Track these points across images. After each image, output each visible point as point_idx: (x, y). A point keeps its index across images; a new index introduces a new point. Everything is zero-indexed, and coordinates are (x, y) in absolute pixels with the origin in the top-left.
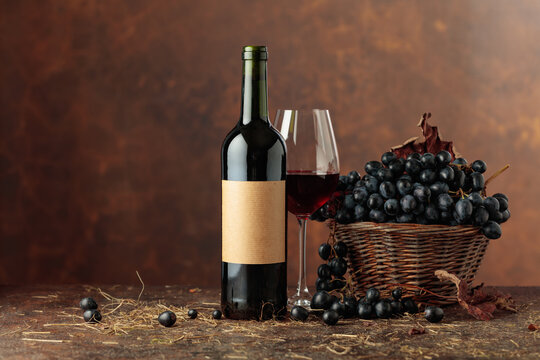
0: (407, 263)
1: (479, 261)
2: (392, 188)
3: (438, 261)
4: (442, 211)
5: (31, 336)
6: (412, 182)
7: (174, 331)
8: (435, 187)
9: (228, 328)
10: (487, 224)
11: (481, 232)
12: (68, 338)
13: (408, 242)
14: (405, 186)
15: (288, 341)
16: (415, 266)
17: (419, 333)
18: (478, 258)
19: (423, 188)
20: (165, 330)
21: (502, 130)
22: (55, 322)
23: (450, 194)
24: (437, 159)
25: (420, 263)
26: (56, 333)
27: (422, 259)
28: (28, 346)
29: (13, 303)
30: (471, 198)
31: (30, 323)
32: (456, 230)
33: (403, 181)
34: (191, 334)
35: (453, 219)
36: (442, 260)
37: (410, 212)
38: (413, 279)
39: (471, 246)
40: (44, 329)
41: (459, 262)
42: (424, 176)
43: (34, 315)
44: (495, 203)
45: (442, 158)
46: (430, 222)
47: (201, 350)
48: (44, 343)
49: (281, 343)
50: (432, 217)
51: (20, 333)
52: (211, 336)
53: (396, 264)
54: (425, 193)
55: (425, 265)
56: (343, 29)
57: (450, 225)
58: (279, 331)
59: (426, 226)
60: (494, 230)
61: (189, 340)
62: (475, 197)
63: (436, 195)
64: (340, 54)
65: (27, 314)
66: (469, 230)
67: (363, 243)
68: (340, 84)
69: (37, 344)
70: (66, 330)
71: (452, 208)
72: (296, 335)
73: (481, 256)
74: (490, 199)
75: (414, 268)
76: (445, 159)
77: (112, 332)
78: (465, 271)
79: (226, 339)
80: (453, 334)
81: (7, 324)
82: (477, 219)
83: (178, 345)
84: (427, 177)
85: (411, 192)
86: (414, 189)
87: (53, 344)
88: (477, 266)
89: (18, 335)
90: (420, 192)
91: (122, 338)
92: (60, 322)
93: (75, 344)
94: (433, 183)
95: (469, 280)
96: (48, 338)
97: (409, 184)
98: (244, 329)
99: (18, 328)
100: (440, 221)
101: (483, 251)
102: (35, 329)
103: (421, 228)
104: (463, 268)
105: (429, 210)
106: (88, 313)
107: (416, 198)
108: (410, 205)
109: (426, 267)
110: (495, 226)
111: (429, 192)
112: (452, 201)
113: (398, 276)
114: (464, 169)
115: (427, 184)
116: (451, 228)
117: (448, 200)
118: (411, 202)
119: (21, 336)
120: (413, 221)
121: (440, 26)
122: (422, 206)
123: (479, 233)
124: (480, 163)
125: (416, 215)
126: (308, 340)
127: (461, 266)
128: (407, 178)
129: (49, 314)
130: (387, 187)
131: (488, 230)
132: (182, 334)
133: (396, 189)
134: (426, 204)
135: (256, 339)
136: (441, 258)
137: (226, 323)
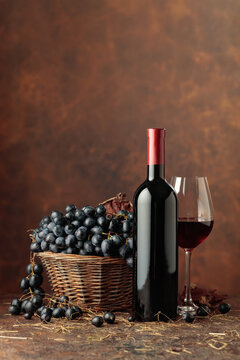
2: (60, 230)
5: (5, 334)
7: (103, 330)
9: (139, 328)
12: (31, 336)
15: (181, 339)
20: (96, 329)
22: (21, 323)
26: (22, 332)
28: (3, 342)
31: (4, 324)
34: (114, 333)
40: (13, 329)
43: (6, 318)
47: (122, 346)
48: (14, 340)
49: (176, 340)
50: (88, 251)
58: (174, 331)
61: (113, 338)
68: (206, 151)
69: (10, 340)
72: (186, 334)
77: (61, 331)
79: (138, 337)
83: (107, 342)
90: (78, 233)
91: (67, 336)
92: (24, 323)
93: (36, 340)
96: (17, 336)
98: (150, 329)
102: (8, 329)
107: (76, 237)
108: (71, 242)
126: (195, 338)
130: (57, 229)
132: (108, 333)
133: (63, 230)
135: (159, 337)
137: (137, 325)
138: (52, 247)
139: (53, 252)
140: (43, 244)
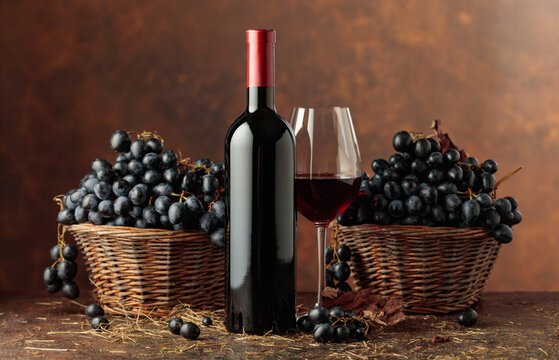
0: (413, 267)
1: (491, 265)
2: (397, 189)
3: (445, 265)
4: (450, 212)
5: (34, 345)
6: (419, 183)
8: (442, 188)
10: (499, 227)
11: (491, 235)
12: (73, 347)
13: (413, 245)
14: (411, 186)
15: (304, 349)
16: (422, 270)
17: (443, 341)
18: (489, 262)
19: (429, 188)
20: (175, 338)
21: (530, 127)
22: (59, 330)
23: (458, 195)
24: (445, 158)
25: (427, 267)
26: (60, 342)
27: (428, 263)
28: (31, 355)
29: (15, 310)
30: (479, 199)
31: (33, 331)
32: (465, 232)
33: (408, 180)
34: (203, 342)
35: (462, 221)
36: (450, 264)
37: (415, 213)
38: (420, 284)
39: (482, 250)
40: (48, 338)
41: (467, 266)
42: (431, 176)
43: (38, 323)
44: (507, 205)
45: (449, 157)
46: (437, 224)
47: (213, 359)
48: (48, 352)
49: (298, 352)
50: (439, 220)
51: (23, 341)
52: (223, 344)
53: (402, 268)
54: (432, 193)
55: (431, 269)
56: (362, 21)
57: (459, 227)
59: (433, 228)
60: (505, 233)
61: (201, 349)
62: (483, 198)
63: (443, 195)
64: (360, 48)
65: (30, 322)
66: (478, 233)
67: (366, 247)
68: (360, 80)
69: (41, 353)
70: (70, 339)
71: (459, 209)
73: (493, 259)
74: (502, 200)
75: (421, 273)
76: (453, 158)
77: (120, 341)
78: (476, 275)
79: (239, 347)
80: (479, 342)
81: (8, 332)
82: (488, 222)
83: (190, 354)
84: (435, 176)
85: (417, 193)
86: (421, 189)
87: (57, 353)
88: (489, 270)
89: (20, 344)
90: (426, 192)
91: (129, 347)
92: (66, 330)
93: (81, 353)
94: (440, 183)
95: (480, 285)
96: (52, 347)
97: (415, 185)
99: (21, 336)
100: (447, 223)
101: (495, 254)
102: (39, 337)
103: (429, 231)
104: (473, 273)
105: (436, 212)
106: (96, 320)
107: (422, 198)
108: (416, 206)
109: (433, 271)
110: (506, 229)
111: (436, 192)
112: (459, 202)
113: (403, 280)
114: (475, 168)
115: (434, 184)
116: (460, 230)
117: (455, 201)
118: (416, 203)
119: (24, 345)
120: (419, 223)
121: (465, 18)
122: (428, 207)
123: (490, 235)
124: (491, 162)
125: (423, 216)
127: (470, 271)
128: (414, 178)
129: (53, 322)
130: (392, 188)
131: (498, 233)
133: (402, 189)
134: (433, 205)
135: (269, 347)
136: (449, 262)
138: (93, 215)
139: (94, 223)
140: (79, 212)
